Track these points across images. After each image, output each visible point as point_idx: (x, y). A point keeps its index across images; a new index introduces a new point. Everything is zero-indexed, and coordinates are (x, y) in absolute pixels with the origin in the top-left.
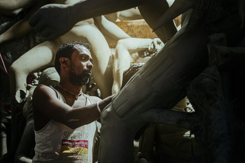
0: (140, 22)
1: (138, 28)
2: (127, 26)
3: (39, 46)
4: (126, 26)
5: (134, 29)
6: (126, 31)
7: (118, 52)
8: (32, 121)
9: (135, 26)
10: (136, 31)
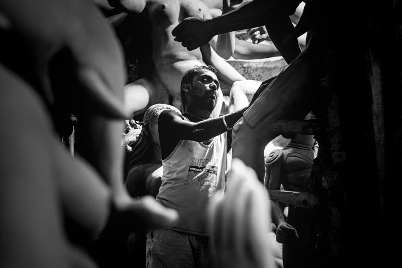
0: (260, 63)
1: (256, 70)
2: (243, 67)
3: (132, 85)
4: (241, 66)
5: (252, 71)
6: (242, 73)
7: (234, 96)
8: (136, 167)
9: (253, 67)
10: (253, 75)
